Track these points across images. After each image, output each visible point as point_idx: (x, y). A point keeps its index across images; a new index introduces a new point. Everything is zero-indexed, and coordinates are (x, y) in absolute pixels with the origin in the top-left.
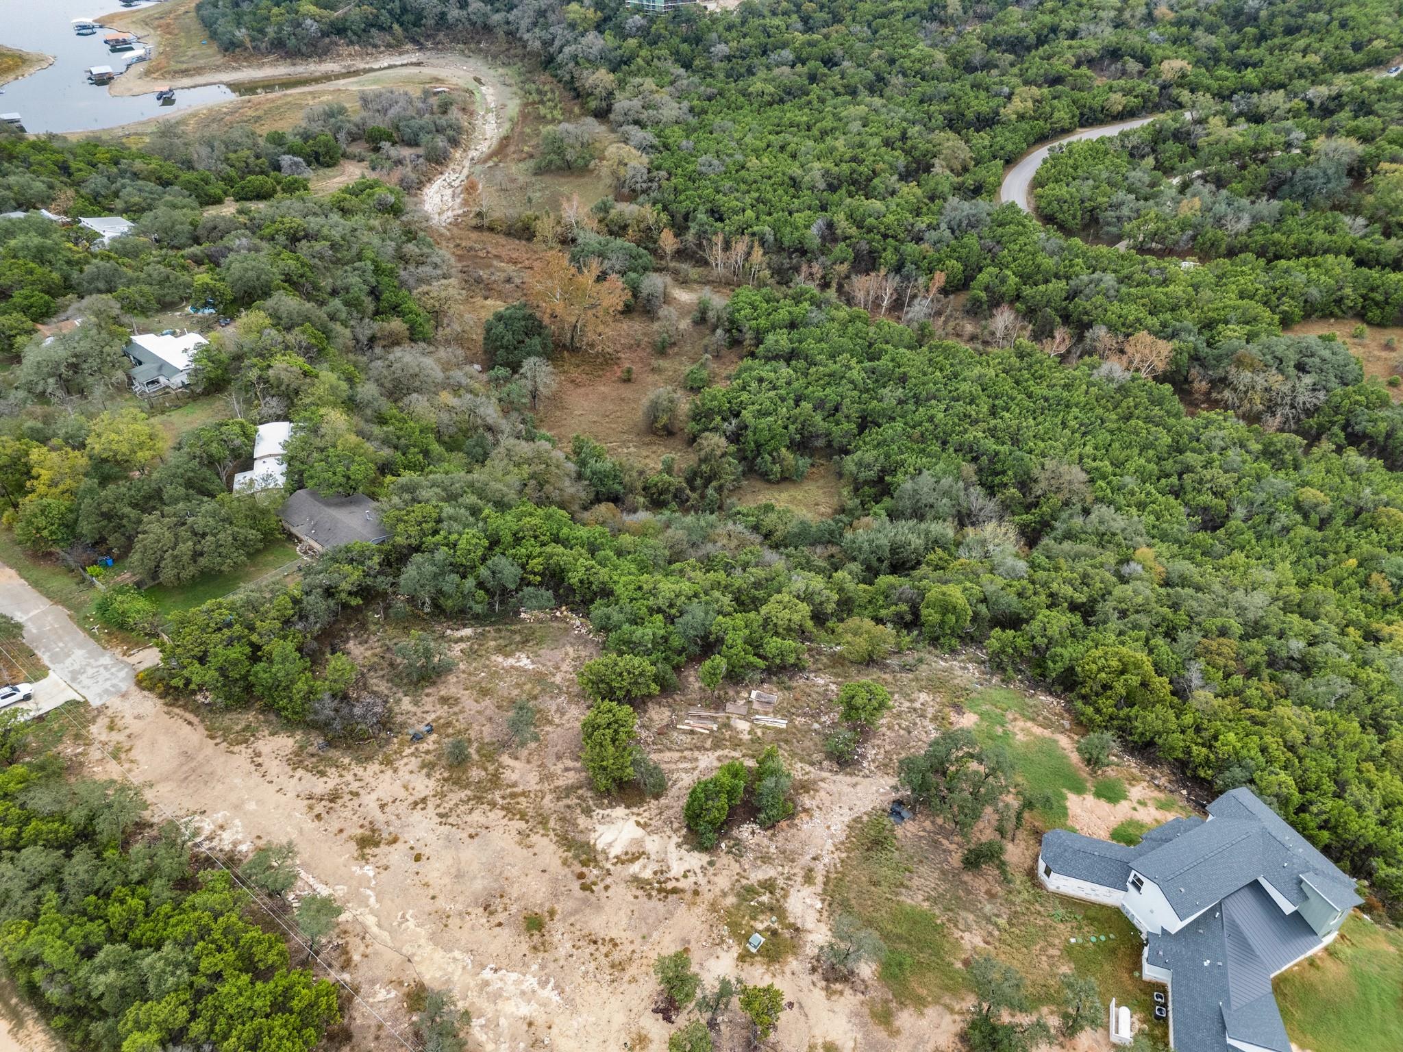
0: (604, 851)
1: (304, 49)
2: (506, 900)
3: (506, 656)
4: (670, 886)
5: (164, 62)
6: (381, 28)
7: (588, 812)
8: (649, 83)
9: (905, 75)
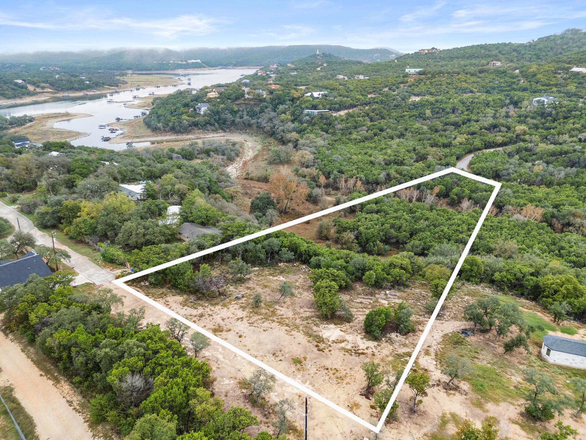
0: (326, 339)
1: (182, 130)
2: (283, 352)
3: (274, 276)
4: (360, 351)
5: (130, 134)
6: (211, 125)
7: (317, 325)
8: (312, 136)
9: (412, 133)
